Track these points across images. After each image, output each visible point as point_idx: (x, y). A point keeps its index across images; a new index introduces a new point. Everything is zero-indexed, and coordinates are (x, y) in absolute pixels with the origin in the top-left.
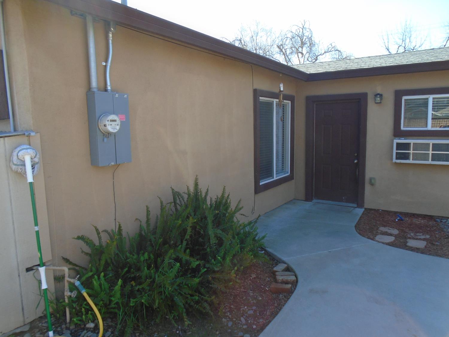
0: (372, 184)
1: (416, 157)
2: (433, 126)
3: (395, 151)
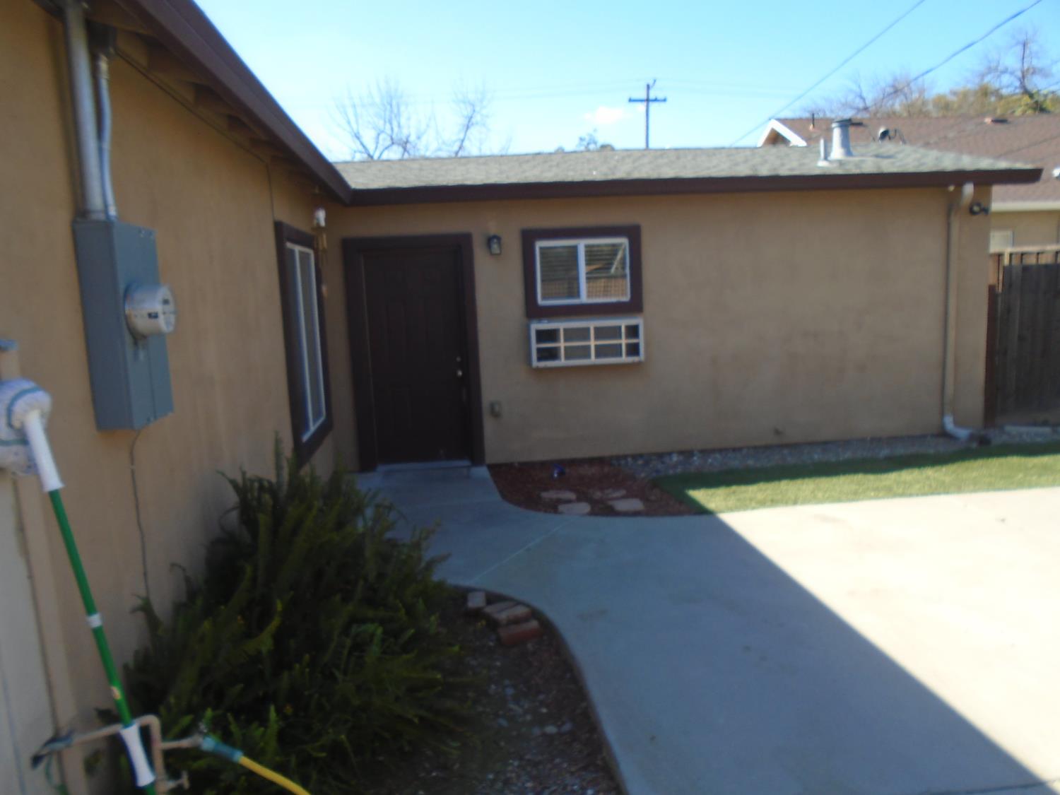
0: (495, 414)
1: (571, 353)
2: (589, 296)
3: (534, 346)
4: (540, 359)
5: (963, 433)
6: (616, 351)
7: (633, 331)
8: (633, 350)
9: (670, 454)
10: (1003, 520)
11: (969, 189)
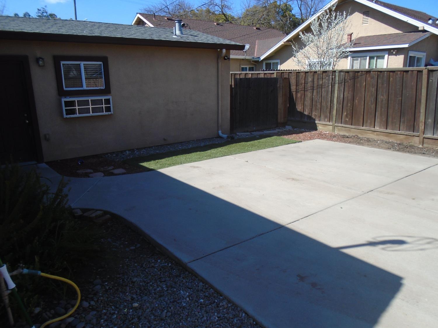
0: (47, 140)
1: (81, 111)
2: (87, 87)
3: (64, 108)
4: (67, 114)
5: (225, 136)
6: (101, 110)
7: (107, 101)
8: (108, 109)
9: (125, 151)
10: (247, 161)
11: (224, 51)
